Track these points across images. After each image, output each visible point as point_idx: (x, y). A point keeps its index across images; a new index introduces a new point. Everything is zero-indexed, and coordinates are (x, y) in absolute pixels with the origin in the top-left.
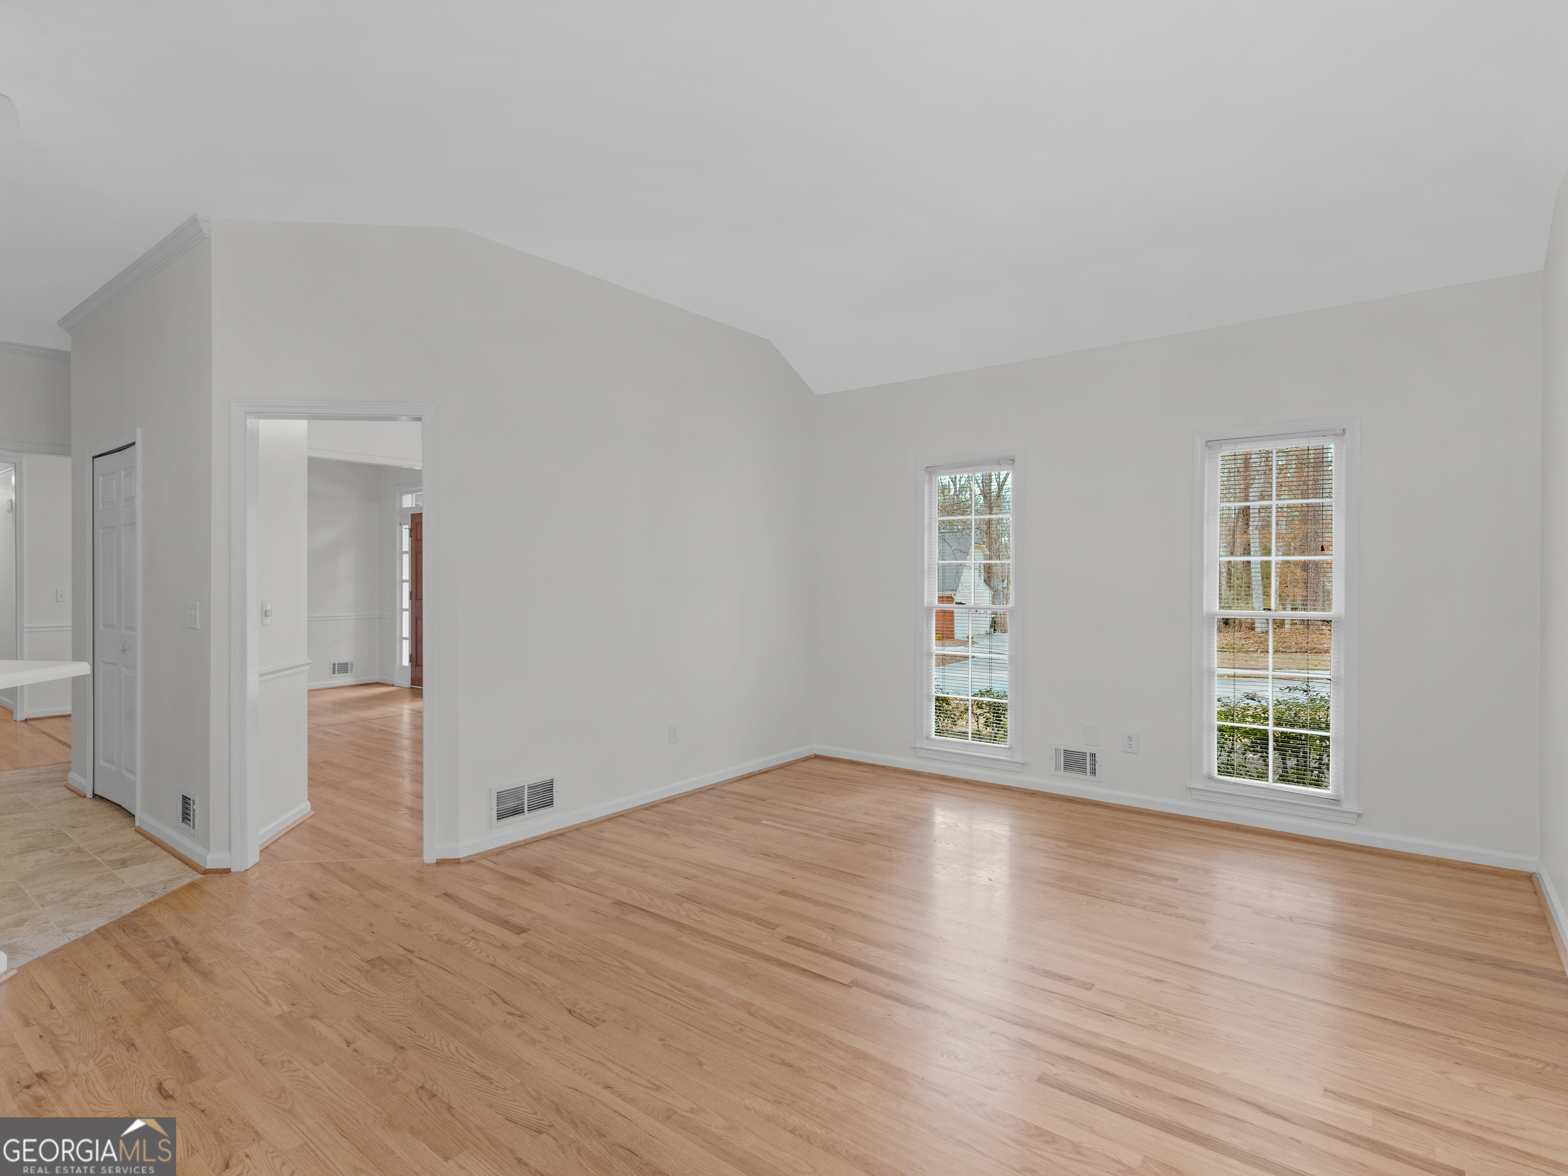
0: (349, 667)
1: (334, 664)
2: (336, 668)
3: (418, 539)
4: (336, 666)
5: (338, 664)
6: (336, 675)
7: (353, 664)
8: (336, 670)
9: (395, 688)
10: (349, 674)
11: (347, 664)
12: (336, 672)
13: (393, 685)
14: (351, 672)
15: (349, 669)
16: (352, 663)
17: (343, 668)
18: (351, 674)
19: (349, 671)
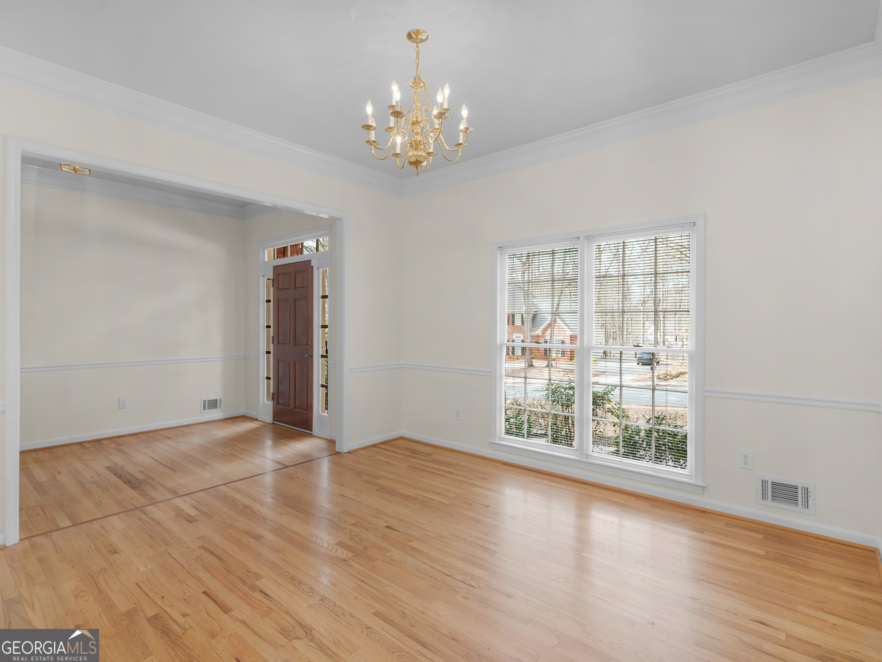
0: (218, 403)
1: (205, 401)
2: (207, 404)
3: (279, 288)
4: (207, 402)
5: (208, 401)
6: (207, 411)
7: (222, 400)
8: (207, 406)
9: (258, 422)
10: (218, 409)
11: (217, 400)
12: (207, 408)
13: (257, 420)
14: (220, 407)
15: (218, 405)
16: (220, 400)
17: (213, 404)
18: (220, 409)
19: (218, 407)
